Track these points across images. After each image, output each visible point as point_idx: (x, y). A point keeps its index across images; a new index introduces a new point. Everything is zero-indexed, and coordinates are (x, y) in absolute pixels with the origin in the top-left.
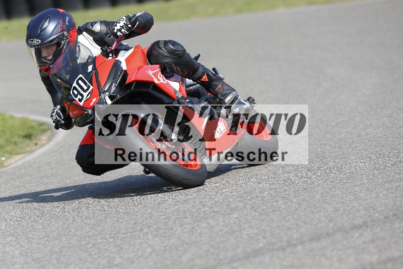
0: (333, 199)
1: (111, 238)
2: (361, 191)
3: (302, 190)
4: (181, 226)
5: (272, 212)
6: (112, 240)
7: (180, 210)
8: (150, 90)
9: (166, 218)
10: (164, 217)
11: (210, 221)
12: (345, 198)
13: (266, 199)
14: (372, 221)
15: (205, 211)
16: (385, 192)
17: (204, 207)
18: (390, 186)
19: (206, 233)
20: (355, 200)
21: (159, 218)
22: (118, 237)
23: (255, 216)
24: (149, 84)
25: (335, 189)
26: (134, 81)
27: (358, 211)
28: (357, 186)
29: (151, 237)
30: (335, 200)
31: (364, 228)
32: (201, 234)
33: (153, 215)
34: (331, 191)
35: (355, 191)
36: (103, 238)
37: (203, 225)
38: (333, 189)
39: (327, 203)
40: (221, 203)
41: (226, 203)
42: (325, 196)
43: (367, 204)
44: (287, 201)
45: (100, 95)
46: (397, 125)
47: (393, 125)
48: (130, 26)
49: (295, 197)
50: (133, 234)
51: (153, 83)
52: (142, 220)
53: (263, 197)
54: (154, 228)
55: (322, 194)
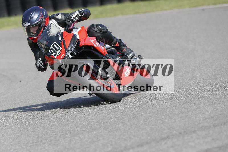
0: (150, 123)
1: (24, 146)
2: (166, 118)
3: (132, 118)
4: (64, 139)
5: (115, 130)
6: (25, 147)
7: (64, 129)
8: (92, 50)
9: (55, 135)
10: (54, 134)
11: (81, 136)
12: (157, 123)
13: (112, 123)
14: (172, 135)
15: (77, 130)
16: (179, 119)
17: (77, 128)
18: (182, 115)
19: (78, 143)
20: (162, 123)
21: (51, 134)
22: (28, 145)
23: (106, 133)
24: (91, 47)
25: (151, 117)
26: (84, 46)
27: (164, 130)
28: (163, 115)
29: (47, 145)
30: (151, 124)
31: (168, 139)
32: (75, 143)
33: (48, 132)
34: (149, 118)
35: (163, 118)
36: (20, 146)
37: (76, 138)
38: (150, 117)
39: (146, 125)
40: (87, 126)
41: (90, 126)
42: (145, 122)
43: (169, 126)
44: (124, 124)
45: (66, 52)
46: (186, 81)
47: (184, 81)
48: (80, 16)
49: (128, 122)
50: (37, 143)
51: (93, 46)
52: (42, 135)
53: (110, 122)
54: (49, 140)
55: (144, 120)
